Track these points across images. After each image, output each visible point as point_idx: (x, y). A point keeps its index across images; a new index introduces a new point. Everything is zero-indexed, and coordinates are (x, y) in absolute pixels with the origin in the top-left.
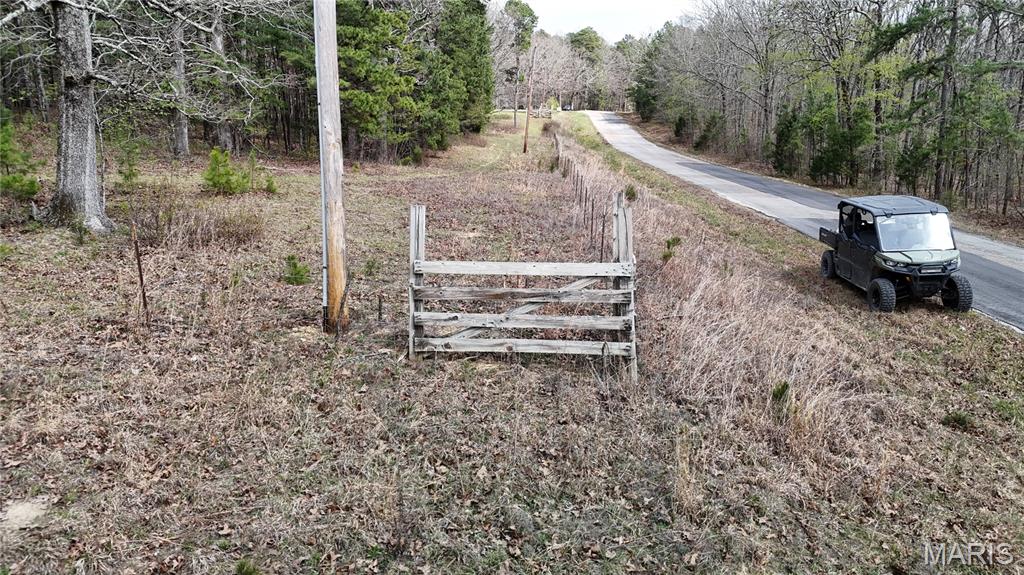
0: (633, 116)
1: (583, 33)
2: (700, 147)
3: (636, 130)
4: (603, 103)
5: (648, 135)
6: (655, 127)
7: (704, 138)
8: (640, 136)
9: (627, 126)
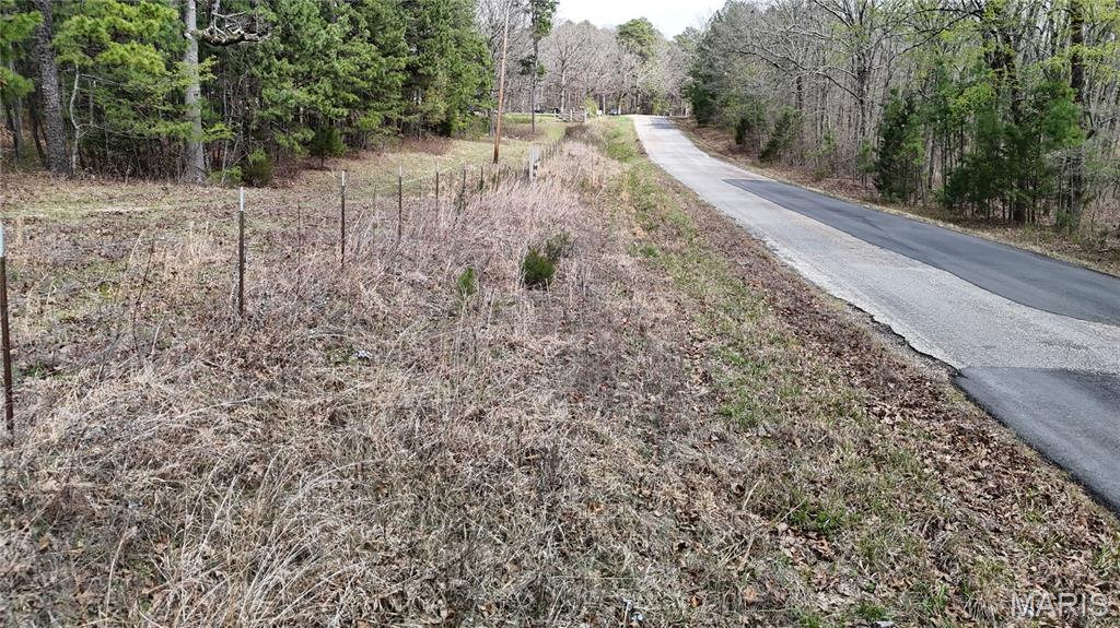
0: (689, 121)
4: (658, 107)
7: (773, 145)
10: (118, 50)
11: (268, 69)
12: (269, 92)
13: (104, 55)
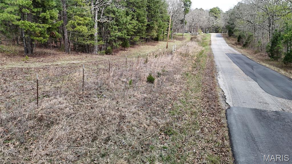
0: (227, 35)
1: (214, 8)
2: (245, 46)
3: (225, 40)
4: (220, 31)
5: (229, 41)
6: (233, 38)
7: (246, 43)
8: (225, 42)
9: (222, 38)
10: (78, 27)
11: (112, 28)
12: (112, 33)
13: (76, 28)
